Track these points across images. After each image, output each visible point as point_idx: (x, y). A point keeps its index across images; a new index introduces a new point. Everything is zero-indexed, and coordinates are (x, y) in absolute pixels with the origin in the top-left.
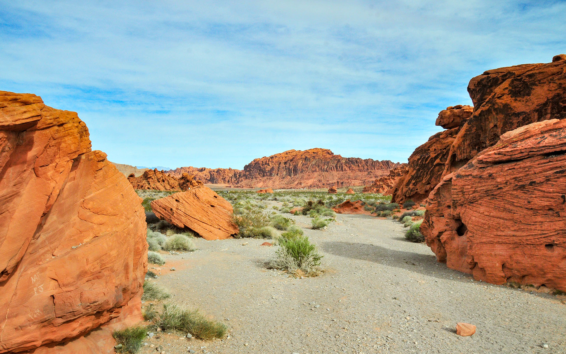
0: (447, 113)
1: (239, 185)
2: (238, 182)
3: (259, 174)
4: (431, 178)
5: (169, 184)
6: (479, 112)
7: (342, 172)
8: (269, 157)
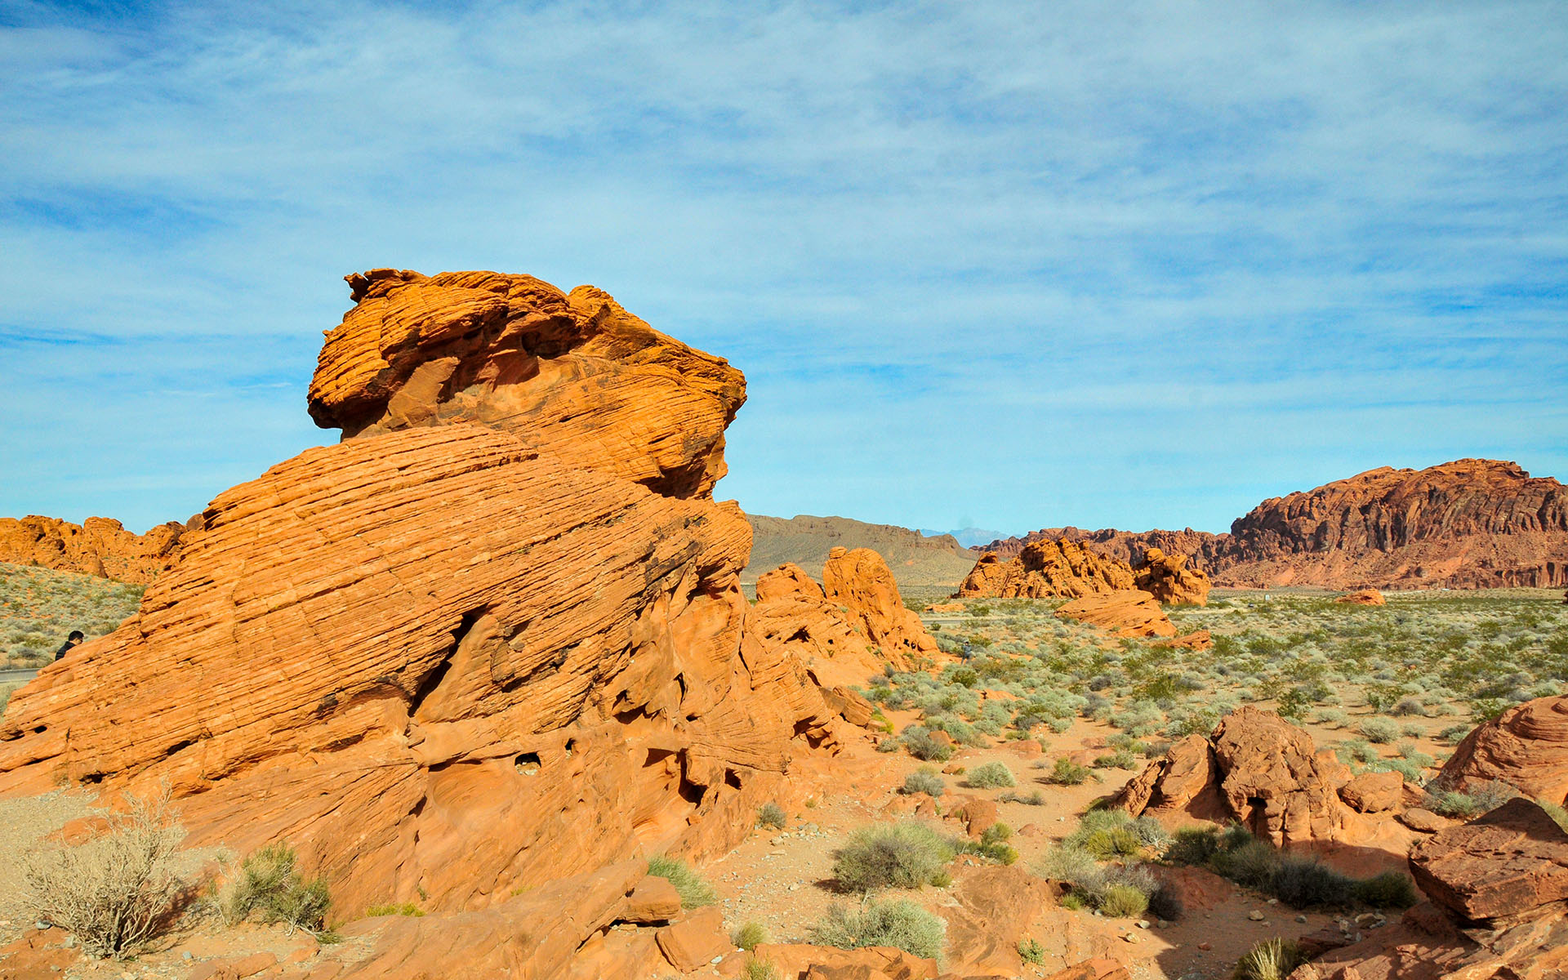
1: (1218, 578)
2: (1216, 571)
3: (1281, 545)
5: (1107, 579)
7: (1561, 534)
8: (1311, 492)
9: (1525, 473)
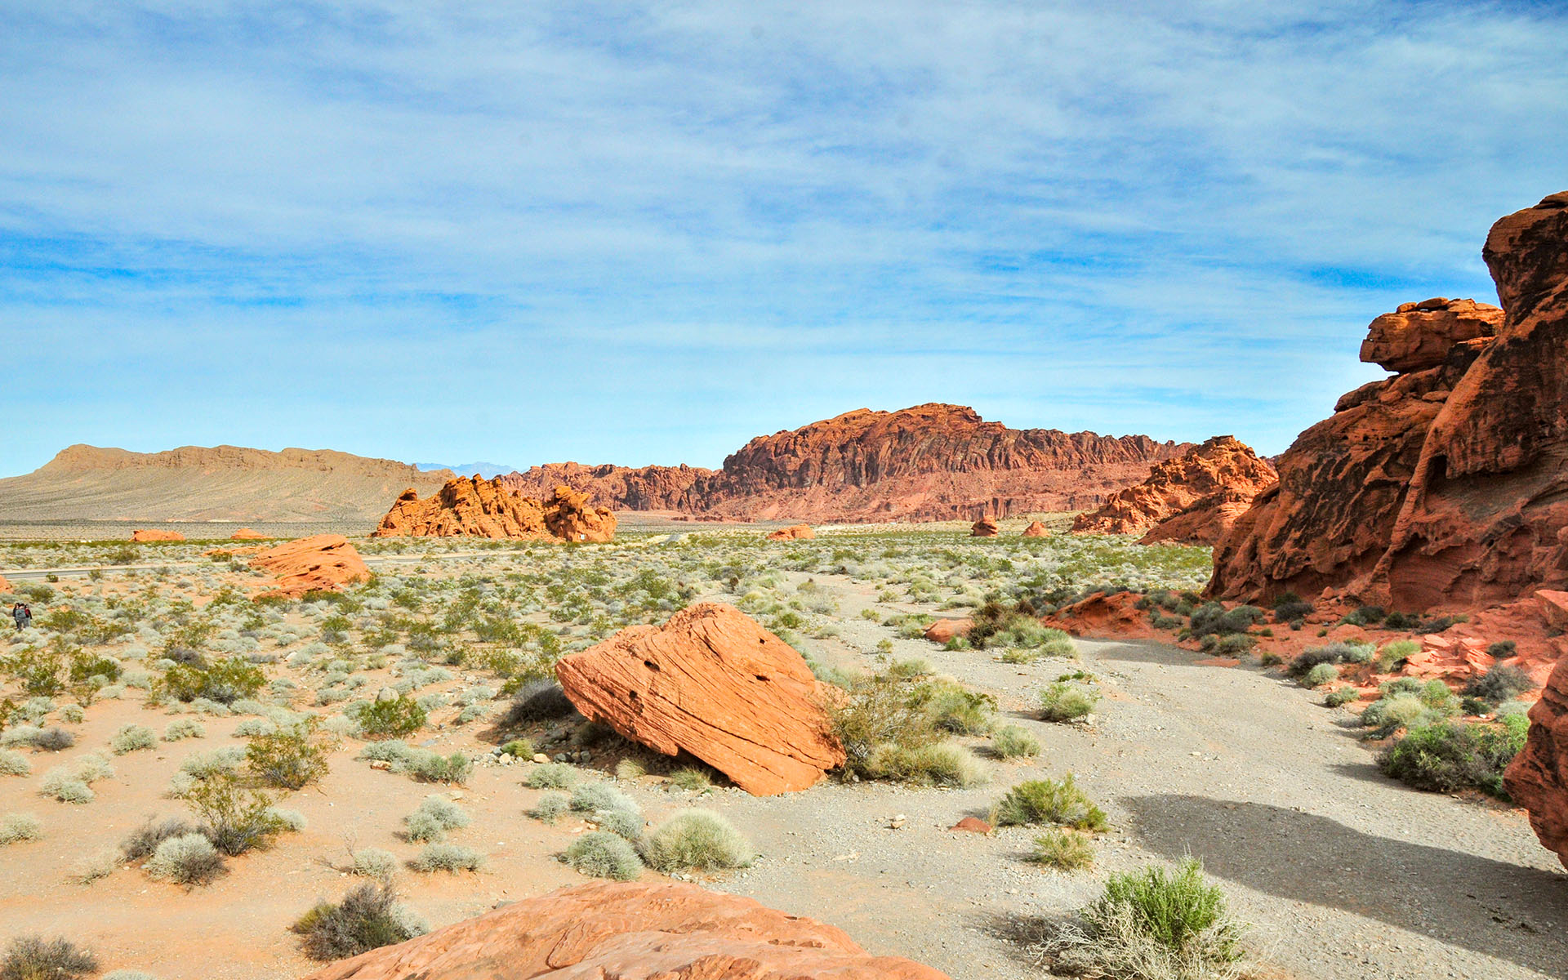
0: (1398, 322)
1: (710, 513)
2: (708, 506)
3: (767, 481)
4: (1356, 526)
5: (516, 518)
6: (1532, 328)
7: (1006, 472)
8: (796, 431)
9: (979, 418)
